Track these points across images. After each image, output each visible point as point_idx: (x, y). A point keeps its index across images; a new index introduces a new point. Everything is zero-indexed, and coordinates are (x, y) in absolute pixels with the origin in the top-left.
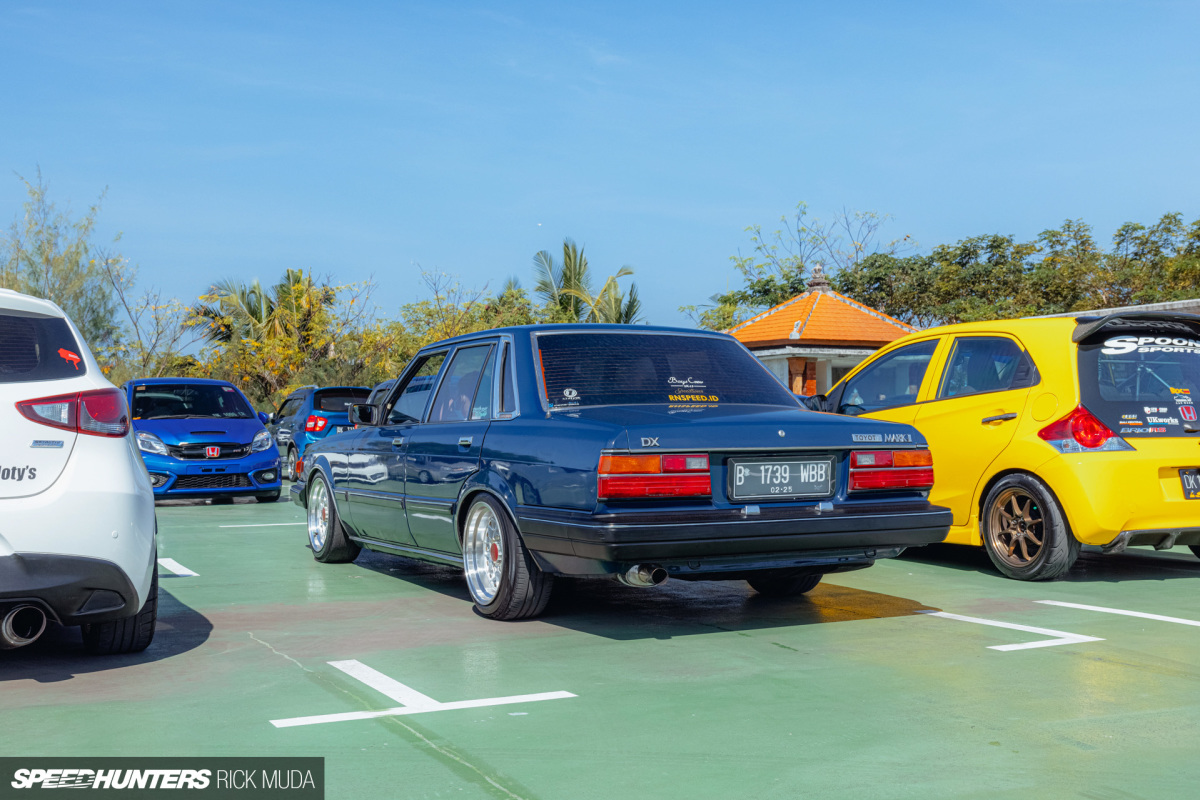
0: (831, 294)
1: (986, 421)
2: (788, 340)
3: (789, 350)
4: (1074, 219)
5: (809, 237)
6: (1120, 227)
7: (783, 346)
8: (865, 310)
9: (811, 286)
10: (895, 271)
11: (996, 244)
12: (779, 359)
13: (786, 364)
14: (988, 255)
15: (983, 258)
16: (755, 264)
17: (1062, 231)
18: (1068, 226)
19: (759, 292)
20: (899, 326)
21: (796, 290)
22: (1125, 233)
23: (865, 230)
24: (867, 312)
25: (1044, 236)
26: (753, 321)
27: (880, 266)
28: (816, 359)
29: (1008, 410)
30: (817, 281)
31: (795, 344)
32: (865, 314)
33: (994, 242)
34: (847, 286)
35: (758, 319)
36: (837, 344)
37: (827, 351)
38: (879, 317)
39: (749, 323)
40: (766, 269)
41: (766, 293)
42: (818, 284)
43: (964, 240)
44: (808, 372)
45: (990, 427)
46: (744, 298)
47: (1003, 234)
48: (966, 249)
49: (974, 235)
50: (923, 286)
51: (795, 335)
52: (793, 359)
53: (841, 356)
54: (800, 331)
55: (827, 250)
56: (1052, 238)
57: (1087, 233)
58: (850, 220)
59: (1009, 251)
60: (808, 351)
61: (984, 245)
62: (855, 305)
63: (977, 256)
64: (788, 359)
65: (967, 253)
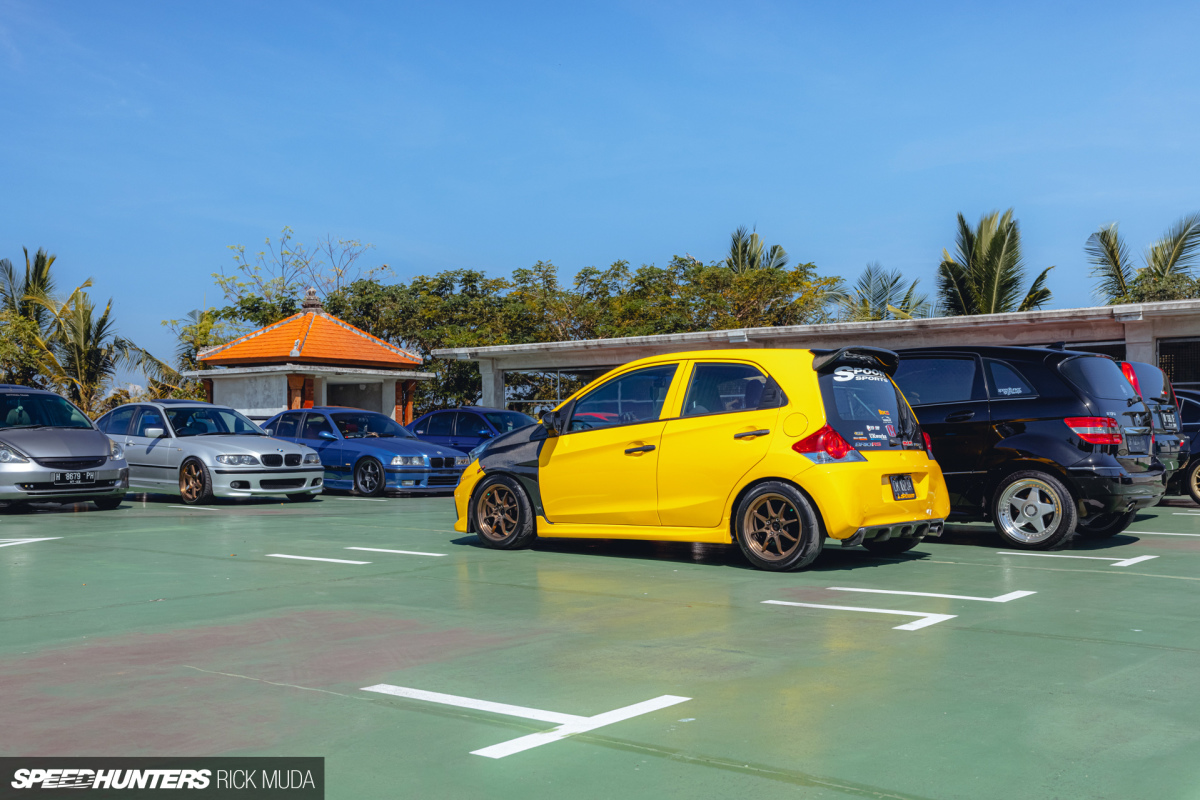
0: (324, 315)
1: (738, 437)
2: (288, 357)
3: (289, 367)
4: (544, 261)
5: (292, 261)
6: (580, 271)
7: (284, 363)
8: (356, 332)
9: (305, 307)
10: (385, 298)
11: (470, 279)
12: (278, 375)
13: (285, 379)
14: (462, 288)
15: (458, 289)
16: (238, 282)
17: (533, 270)
18: (539, 267)
19: (248, 309)
20: (388, 348)
21: (288, 310)
22: (585, 276)
23: (346, 259)
24: (358, 334)
25: (517, 273)
26: (248, 339)
27: (370, 292)
28: (314, 376)
29: (760, 427)
30: (311, 302)
31: (295, 361)
32: (356, 336)
33: (469, 276)
34: (335, 308)
35: (253, 336)
36: (334, 362)
37: (325, 369)
38: (370, 339)
39: (244, 340)
40: (248, 288)
41: (257, 312)
42: (313, 306)
43: (442, 272)
44: (307, 389)
45: (741, 442)
46: (232, 314)
47: (477, 270)
48: (443, 280)
49: (451, 269)
50: (408, 312)
51: (295, 353)
52: (292, 377)
53: (338, 374)
54: (300, 349)
55: (309, 274)
56: (522, 276)
57: (553, 274)
58: (333, 247)
59: (479, 286)
60: (308, 368)
61: (460, 279)
62: (347, 327)
63: (452, 288)
64: (288, 375)
65: (444, 285)
